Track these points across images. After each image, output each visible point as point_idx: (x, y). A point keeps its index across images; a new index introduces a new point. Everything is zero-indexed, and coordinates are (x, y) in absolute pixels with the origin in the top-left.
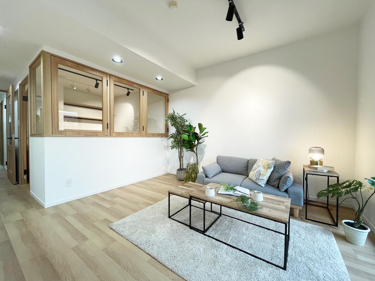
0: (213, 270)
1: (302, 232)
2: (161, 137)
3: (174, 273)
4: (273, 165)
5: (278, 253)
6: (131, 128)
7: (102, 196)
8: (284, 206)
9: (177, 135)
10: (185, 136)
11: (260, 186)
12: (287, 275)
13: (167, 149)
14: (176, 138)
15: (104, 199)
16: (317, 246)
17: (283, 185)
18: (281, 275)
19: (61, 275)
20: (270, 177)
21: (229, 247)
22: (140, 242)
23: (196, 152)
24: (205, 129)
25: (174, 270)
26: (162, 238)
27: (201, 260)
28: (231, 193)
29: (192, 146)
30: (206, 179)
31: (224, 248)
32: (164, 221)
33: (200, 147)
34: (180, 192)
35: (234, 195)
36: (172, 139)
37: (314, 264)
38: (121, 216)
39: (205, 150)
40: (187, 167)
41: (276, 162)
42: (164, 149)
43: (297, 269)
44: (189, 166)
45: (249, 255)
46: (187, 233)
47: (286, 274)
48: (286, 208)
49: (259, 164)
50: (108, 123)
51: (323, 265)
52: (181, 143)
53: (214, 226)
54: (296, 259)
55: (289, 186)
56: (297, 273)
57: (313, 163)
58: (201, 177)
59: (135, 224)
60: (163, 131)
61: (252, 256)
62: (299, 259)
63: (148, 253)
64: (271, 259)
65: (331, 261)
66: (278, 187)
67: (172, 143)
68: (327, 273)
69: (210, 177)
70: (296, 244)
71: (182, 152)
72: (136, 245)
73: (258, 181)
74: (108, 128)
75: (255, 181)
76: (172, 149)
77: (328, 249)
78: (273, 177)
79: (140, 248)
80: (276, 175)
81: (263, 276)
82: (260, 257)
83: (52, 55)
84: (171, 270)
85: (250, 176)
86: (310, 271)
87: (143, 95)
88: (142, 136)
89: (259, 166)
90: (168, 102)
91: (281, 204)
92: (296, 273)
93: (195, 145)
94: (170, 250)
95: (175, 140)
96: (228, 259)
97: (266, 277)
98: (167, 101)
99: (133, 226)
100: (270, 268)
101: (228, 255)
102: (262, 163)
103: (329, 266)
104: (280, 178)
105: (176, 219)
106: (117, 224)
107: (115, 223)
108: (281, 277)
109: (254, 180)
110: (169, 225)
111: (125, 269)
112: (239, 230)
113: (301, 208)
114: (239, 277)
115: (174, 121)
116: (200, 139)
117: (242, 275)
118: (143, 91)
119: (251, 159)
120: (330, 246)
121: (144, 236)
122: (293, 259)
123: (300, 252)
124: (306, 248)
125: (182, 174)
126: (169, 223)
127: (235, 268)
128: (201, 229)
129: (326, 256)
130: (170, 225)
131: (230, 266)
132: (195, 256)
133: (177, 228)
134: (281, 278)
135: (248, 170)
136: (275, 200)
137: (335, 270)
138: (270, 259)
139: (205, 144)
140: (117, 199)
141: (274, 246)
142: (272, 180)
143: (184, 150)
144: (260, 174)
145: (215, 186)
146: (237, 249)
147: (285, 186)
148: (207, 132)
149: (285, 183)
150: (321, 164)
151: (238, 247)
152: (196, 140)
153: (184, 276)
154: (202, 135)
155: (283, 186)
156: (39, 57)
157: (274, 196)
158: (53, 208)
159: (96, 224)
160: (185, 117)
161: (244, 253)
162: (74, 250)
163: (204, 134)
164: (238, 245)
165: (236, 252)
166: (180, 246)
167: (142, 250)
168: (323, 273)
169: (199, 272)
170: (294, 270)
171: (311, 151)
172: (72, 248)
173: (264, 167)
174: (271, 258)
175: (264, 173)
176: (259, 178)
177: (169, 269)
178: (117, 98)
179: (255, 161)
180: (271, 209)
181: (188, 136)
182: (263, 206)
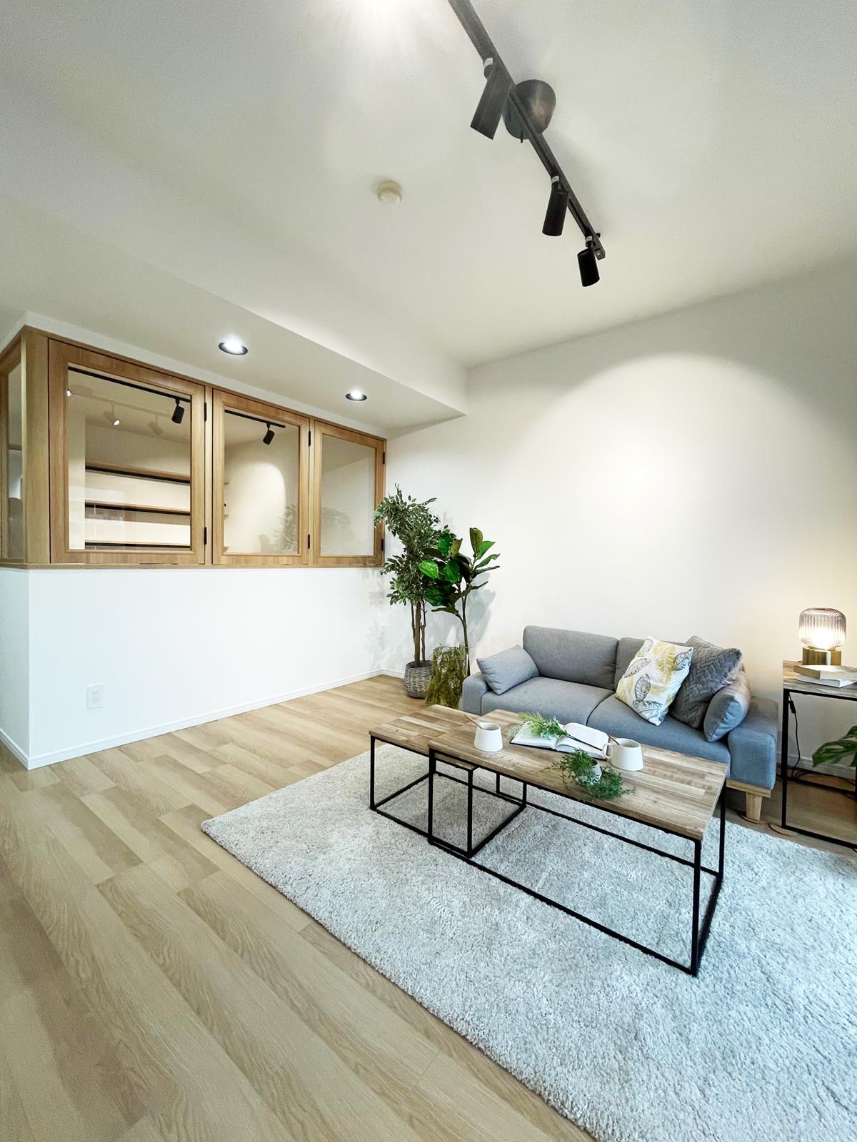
0: (482, 964)
1: (765, 866)
2: (361, 567)
3: (373, 968)
4: (687, 661)
5: (681, 925)
6: (276, 539)
7: (188, 738)
8: (703, 787)
9: (407, 562)
10: (430, 568)
11: (647, 721)
12: (699, 992)
13: (380, 602)
14: (407, 569)
15: (190, 748)
16: (802, 910)
17: (716, 723)
18: (678, 990)
19: (63, 958)
20: (677, 695)
21: (538, 900)
22: (283, 876)
23: (461, 613)
24: (490, 547)
25: (373, 960)
26: (348, 866)
27: (451, 935)
28: (551, 742)
29: (451, 597)
30: (489, 696)
31: (522, 904)
32: (356, 819)
33: (476, 599)
34: (403, 735)
35: (558, 750)
36: (393, 575)
37: (783, 964)
38: (235, 800)
39: (492, 607)
40: (435, 658)
41: (697, 651)
42: (371, 603)
43: (729, 974)
44: (440, 657)
45: (592, 928)
46: (419, 857)
47: (694, 987)
48: (706, 792)
49: (649, 655)
50: (205, 529)
51: (812, 967)
52: (418, 588)
53: (499, 839)
54: (732, 946)
55: (733, 726)
56: (729, 986)
57: (813, 656)
58: (475, 690)
59: (274, 823)
60: (367, 549)
61: (602, 931)
62: (742, 947)
63: (305, 908)
64: (658, 944)
65: (839, 957)
66: (700, 730)
67: (391, 585)
68: (820, 992)
69: (499, 692)
70: (740, 902)
71: (422, 612)
72: (271, 885)
73: (640, 708)
74: (205, 543)
75: (632, 707)
76: (391, 603)
77: (835, 921)
78: (688, 695)
79: (282, 893)
80: (697, 691)
81: (625, 991)
82: (624, 934)
83: (51, 338)
84: (364, 960)
85: (619, 690)
86: (768, 981)
87: (310, 444)
88: (306, 565)
89: (647, 662)
90: (384, 463)
91: (696, 780)
92: (727, 985)
93: (459, 595)
94: (367, 902)
95: (402, 577)
96: (530, 937)
97: (634, 993)
98: (381, 459)
99: (268, 828)
100: (651, 968)
101: (530, 923)
102: (655, 652)
103: (828, 970)
104: (707, 701)
105: (392, 813)
106: (223, 822)
107: (217, 819)
108: (680, 997)
109: (630, 704)
110: (368, 830)
111: (236, 951)
112: (572, 853)
113: (768, 794)
114: (557, 989)
115: (400, 520)
116: (475, 574)
117: (565, 984)
118: (310, 433)
119: (624, 640)
120: (844, 911)
121: (296, 859)
122: (723, 945)
123: (747, 924)
124: (767, 914)
125: (420, 677)
126: (369, 824)
127: (546, 962)
128: (460, 847)
129: (824, 941)
130: (374, 831)
131: (533, 956)
132: (436, 922)
133: (393, 841)
134: (677, 998)
135: (617, 671)
136: (680, 769)
137: (847, 982)
138: (654, 943)
139: (492, 591)
140: (227, 749)
141: (670, 905)
142: (683, 707)
143: (429, 606)
144: (648, 687)
145: (508, 722)
146: (561, 908)
147: (722, 725)
148: (495, 556)
149: (720, 716)
150: (837, 660)
151: (564, 902)
152: (463, 579)
153: (399, 977)
154: (482, 565)
155: (715, 726)
156: (16, 343)
157: (678, 755)
158: (49, 771)
159: (166, 819)
160: (433, 509)
161: (578, 921)
162: (101, 892)
163: (487, 562)
164: (564, 898)
165: (556, 918)
166: (394, 893)
167: (286, 901)
168: (807, 991)
169: (442, 970)
170: (721, 978)
171: (804, 619)
172: (98, 886)
173: (661, 665)
174: (656, 940)
175: (661, 685)
176: (645, 700)
177: (359, 957)
178: (234, 452)
179: (635, 647)
180: (660, 796)
181: (439, 566)
182: (636, 785)
